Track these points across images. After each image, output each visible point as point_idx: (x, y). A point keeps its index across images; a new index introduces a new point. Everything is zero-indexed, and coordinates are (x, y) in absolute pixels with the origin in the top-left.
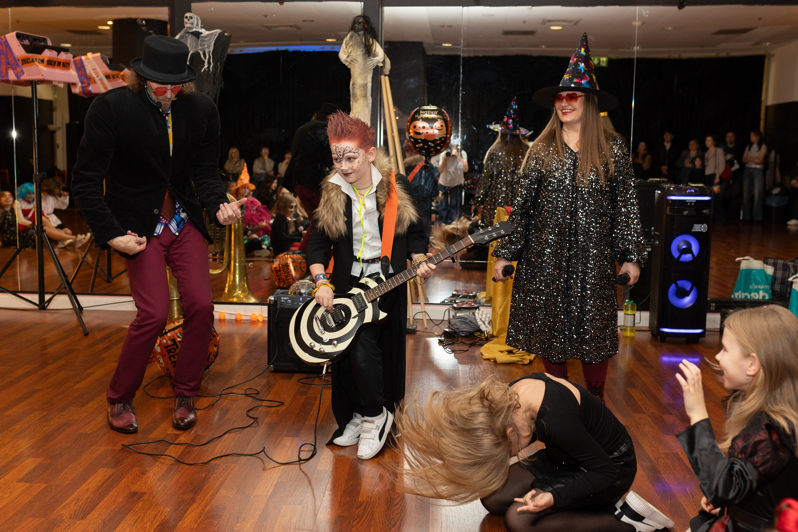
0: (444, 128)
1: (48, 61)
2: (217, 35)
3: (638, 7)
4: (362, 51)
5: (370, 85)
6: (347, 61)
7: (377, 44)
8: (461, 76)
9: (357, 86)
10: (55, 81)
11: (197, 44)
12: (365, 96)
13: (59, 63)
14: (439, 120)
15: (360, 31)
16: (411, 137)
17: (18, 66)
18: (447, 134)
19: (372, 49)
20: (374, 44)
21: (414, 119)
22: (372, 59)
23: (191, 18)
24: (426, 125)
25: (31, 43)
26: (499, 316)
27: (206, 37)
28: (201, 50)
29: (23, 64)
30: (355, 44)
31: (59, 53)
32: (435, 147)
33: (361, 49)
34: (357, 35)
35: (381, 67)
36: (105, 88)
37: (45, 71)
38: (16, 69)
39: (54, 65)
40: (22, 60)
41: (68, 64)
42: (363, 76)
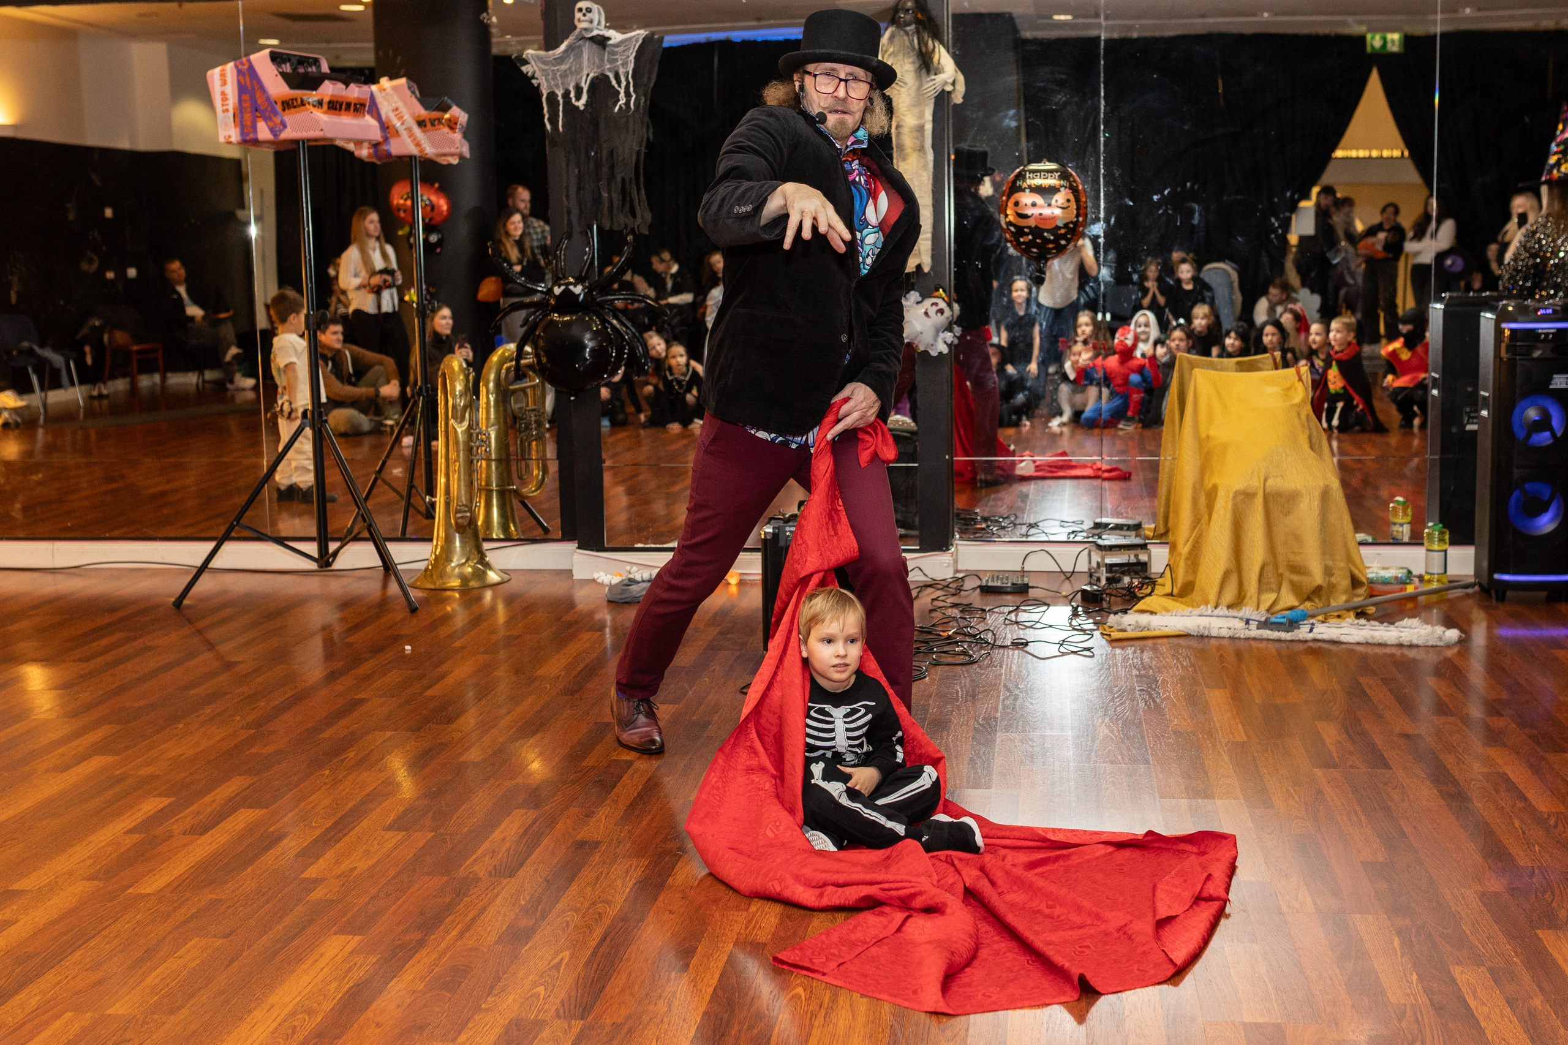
0: (1073, 205)
1: (329, 102)
2: (640, 41)
4: (913, 63)
5: (929, 127)
7: (942, 50)
8: (1103, 102)
9: (905, 130)
10: (342, 139)
11: (602, 60)
12: (921, 149)
13: (348, 105)
14: (1062, 189)
15: (909, 24)
16: (1010, 223)
17: (275, 113)
18: (1078, 216)
19: (931, 59)
20: (937, 50)
21: (1014, 189)
22: (933, 77)
23: (589, 10)
24: (1039, 200)
25: (294, 70)
26: (1183, 558)
27: (618, 45)
28: (610, 70)
29: (284, 110)
30: (899, 51)
31: (347, 85)
32: (1056, 241)
33: (911, 60)
34: (902, 33)
35: (949, 93)
36: (418, 145)
37: (325, 122)
38: (270, 119)
39: (340, 109)
40: (283, 103)
41: (363, 105)
42: (916, 111)
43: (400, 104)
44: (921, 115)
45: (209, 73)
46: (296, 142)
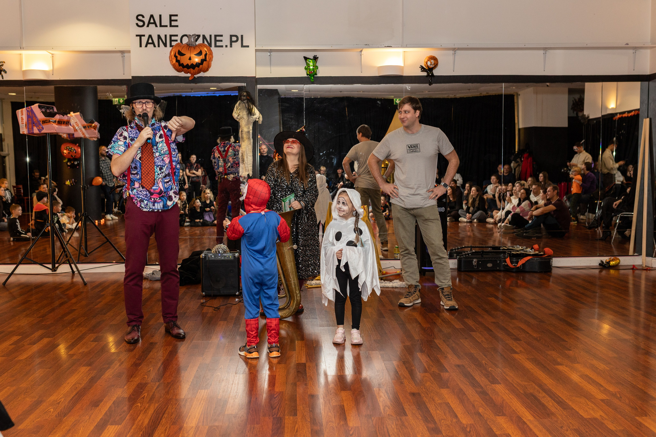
1: (58, 121)
3: (404, 85)
5: (251, 131)
6: (237, 118)
7: (255, 108)
9: (244, 133)
10: (61, 133)
12: (249, 138)
13: (64, 122)
15: (244, 100)
17: (40, 125)
19: (252, 111)
20: (253, 108)
22: (252, 116)
25: (46, 111)
29: (43, 124)
30: (242, 108)
31: (64, 116)
33: (246, 111)
34: (243, 102)
35: (257, 121)
36: (83, 134)
37: (57, 128)
38: (38, 126)
39: (61, 124)
40: (43, 121)
41: (68, 122)
42: (247, 127)
43: (77, 121)
44: (249, 128)
45: (17, 111)
46: (46, 134)
